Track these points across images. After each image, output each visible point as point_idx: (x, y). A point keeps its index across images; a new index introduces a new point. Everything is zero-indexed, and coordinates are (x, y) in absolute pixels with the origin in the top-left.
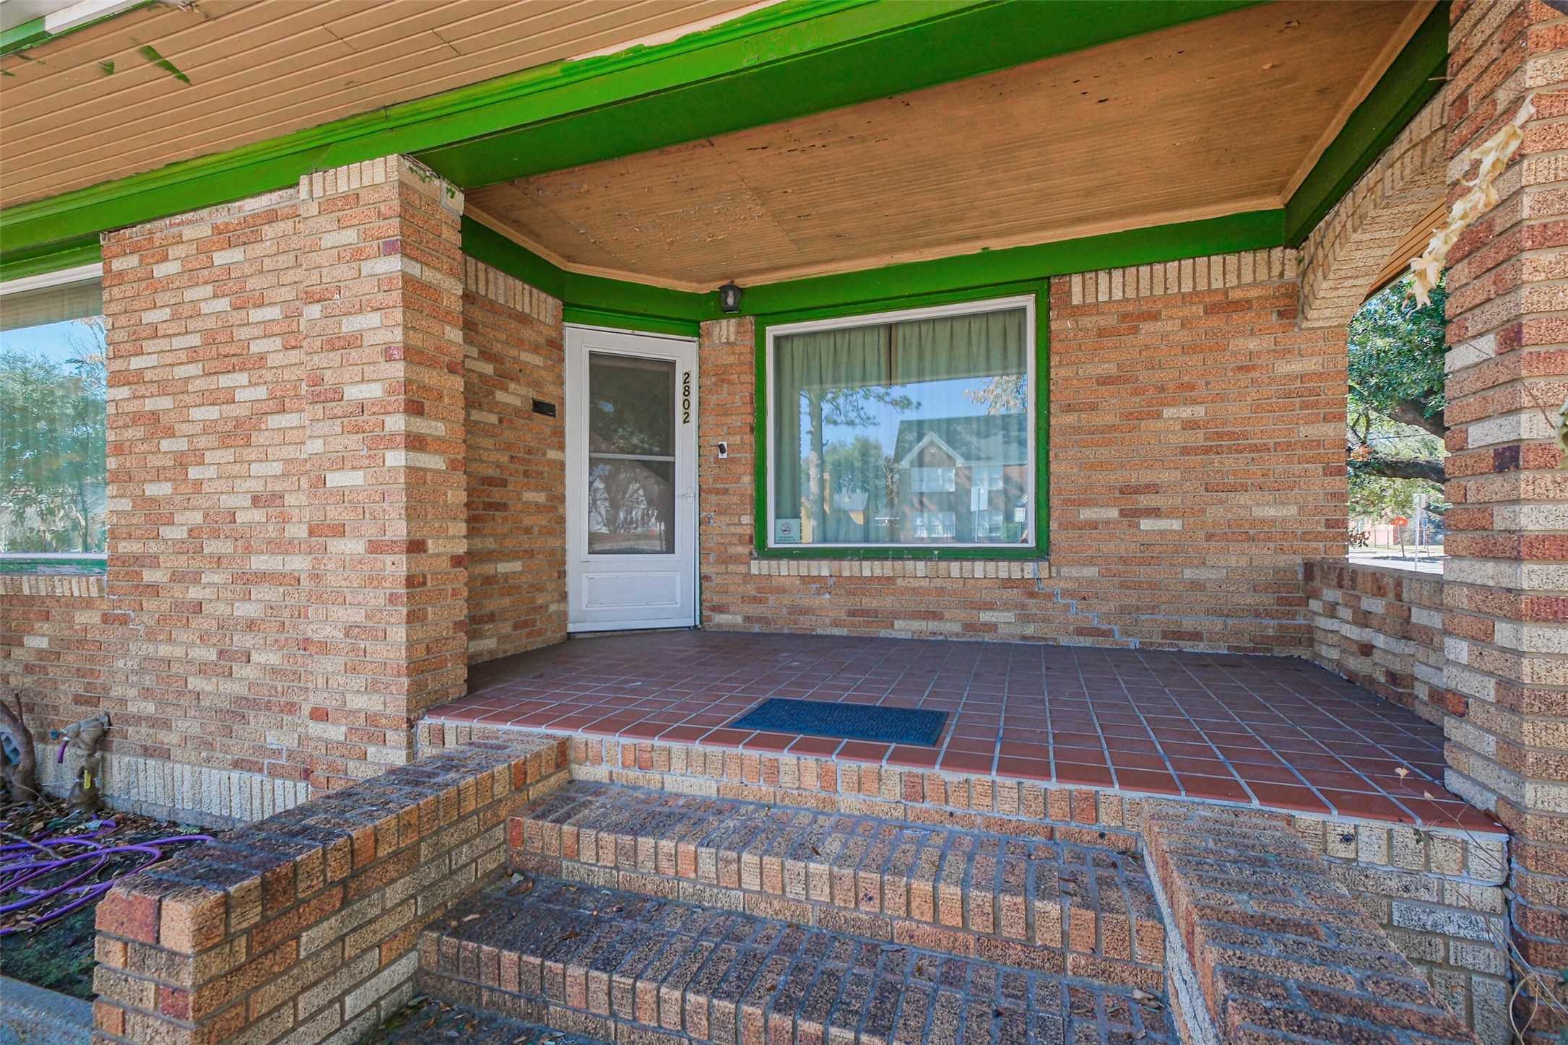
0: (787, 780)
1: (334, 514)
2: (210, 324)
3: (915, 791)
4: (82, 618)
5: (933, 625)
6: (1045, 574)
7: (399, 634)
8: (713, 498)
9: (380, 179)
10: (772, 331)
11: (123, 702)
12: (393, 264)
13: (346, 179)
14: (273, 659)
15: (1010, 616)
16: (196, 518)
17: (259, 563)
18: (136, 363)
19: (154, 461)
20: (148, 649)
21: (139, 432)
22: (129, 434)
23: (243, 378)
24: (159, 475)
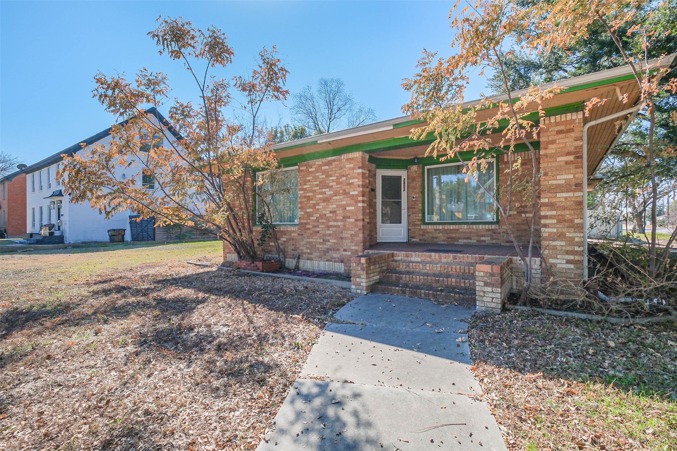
0: (433, 258)
1: (348, 214)
2: (321, 180)
3: (455, 258)
4: (293, 234)
5: (469, 241)
6: (498, 228)
7: (361, 235)
8: (411, 210)
9: (358, 156)
10: (426, 167)
11: (302, 250)
12: (360, 171)
13: (351, 155)
14: (334, 241)
15: (489, 238)
16: (318, 215)
17: (331, 223)
18: (305, 187)
19: (308, 205)
20: (308, 240)
21: (306, 199)
22: (303, 200)
23: (328, 190)
24: (310, 208)
